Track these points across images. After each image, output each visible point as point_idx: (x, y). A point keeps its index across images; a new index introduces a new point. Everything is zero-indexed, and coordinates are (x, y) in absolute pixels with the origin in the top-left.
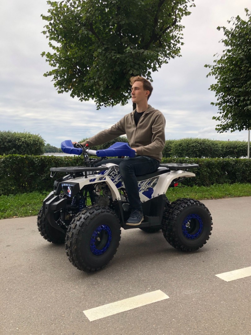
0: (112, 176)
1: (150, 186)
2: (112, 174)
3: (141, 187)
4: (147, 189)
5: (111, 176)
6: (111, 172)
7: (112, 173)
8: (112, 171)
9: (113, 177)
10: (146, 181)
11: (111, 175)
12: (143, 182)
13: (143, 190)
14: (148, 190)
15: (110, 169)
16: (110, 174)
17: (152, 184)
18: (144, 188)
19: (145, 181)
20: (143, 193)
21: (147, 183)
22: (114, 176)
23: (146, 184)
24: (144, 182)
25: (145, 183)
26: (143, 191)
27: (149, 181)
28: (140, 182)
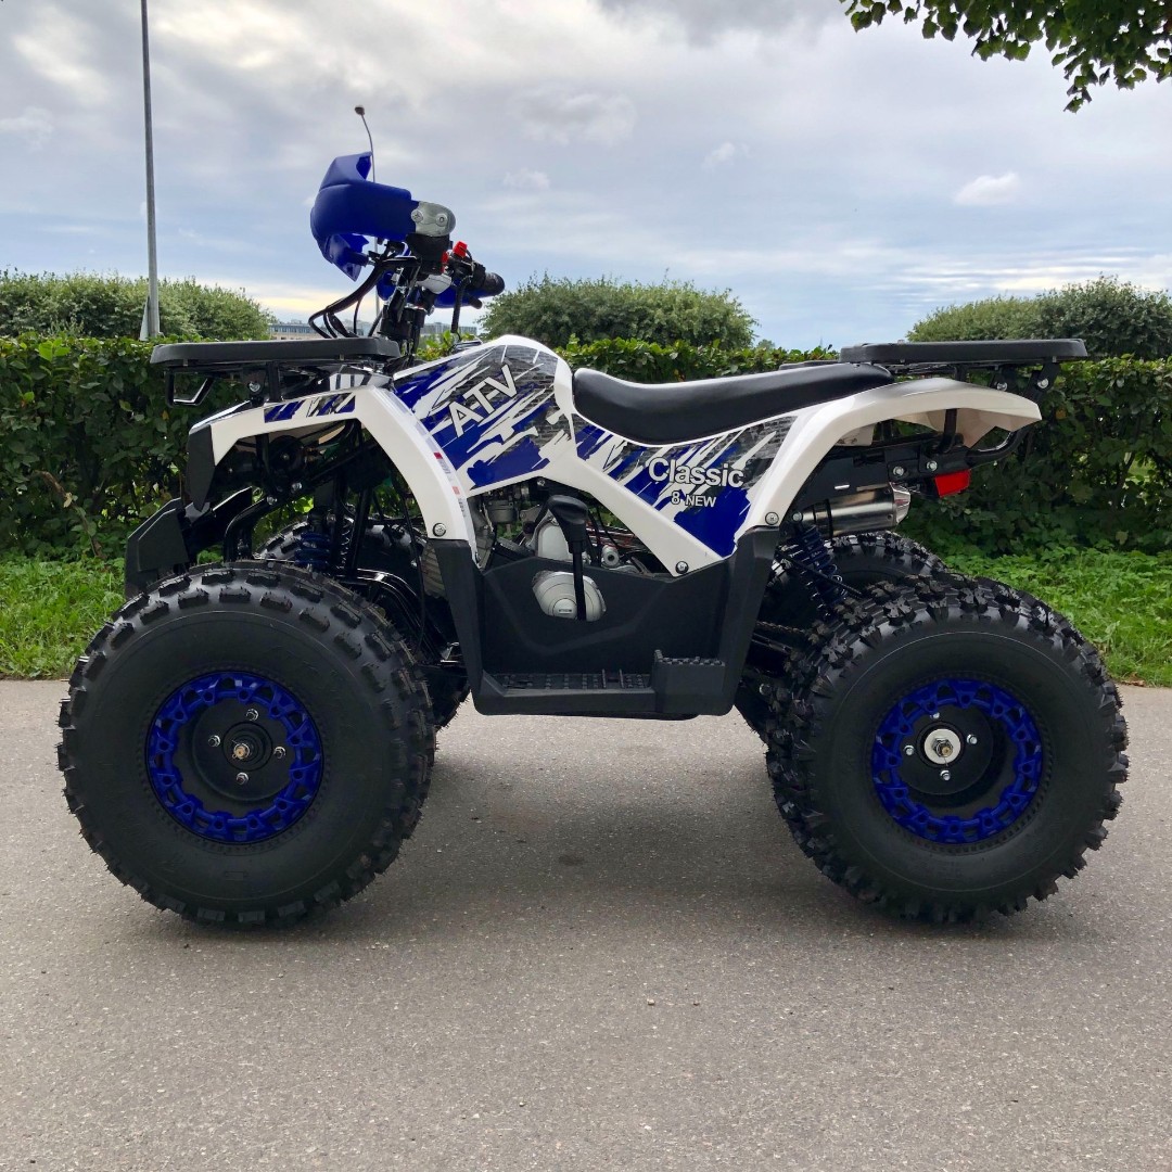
0: (474, 407)
1: (727, 479)
2: (475, 391)
3: (667, 480)
4: (706, 494)
5: (468, 406)
6: (470, 384)
7: (482, 384)
8: (480, 378)
9: (482, 411)
10: (706, 442)
11: (473, 399)
12: (685, 449)
13: (682, 496)
14: (711, 502)
15: (474, 366)
16: (466, 396)
17: (740, 465)
18: (687, 489)
19: (700, 446)
20: (681, 519)
21: (710, 455)
22: (489, 408)
23: (700, 465)
24: (690, 452)
25: (699, 457)
26: (682, 507)
27: (723, 443)
28: (666, 448)
